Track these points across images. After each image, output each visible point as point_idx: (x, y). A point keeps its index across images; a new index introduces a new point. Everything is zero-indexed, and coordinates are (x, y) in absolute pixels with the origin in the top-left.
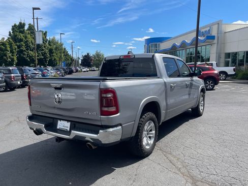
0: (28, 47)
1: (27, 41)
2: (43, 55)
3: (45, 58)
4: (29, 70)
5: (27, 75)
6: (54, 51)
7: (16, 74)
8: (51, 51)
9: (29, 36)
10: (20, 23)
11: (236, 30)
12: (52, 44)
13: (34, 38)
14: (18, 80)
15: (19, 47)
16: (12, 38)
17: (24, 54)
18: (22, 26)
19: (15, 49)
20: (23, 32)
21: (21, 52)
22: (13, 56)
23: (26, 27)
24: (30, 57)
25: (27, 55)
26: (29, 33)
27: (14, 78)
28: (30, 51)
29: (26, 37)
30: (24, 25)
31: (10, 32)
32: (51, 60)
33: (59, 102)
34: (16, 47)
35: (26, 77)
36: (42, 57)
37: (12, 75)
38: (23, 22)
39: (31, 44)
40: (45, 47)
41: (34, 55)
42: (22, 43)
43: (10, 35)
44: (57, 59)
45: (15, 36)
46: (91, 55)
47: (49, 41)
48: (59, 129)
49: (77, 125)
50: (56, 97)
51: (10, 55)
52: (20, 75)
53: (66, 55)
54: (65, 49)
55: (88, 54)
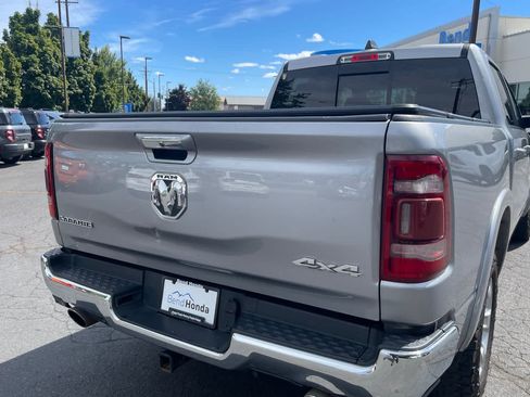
0: (46, 65)
1: (45, 52)
2: (81, 87)
3: (87, 93)
4: (51, 118)
5: (44, 130)
6: (106, 77)
7: (17, 125)
8: (99, 78)
9: (48, 41)
10: (28, 11)
11: (523, 33)
12: (100, 62)
13: (62, 47)
14: (22, 140)
15: (26, 66)
16: (10, 45)
17: (38, 83)
18: (32, 16)
19: (17, 70)
20: (34, 31)
21: (31, 77)
22: (11, 85)
23: (42, 22)
24: (51, 90)
25: (46, 84)
26: (48, 35)
27: (13, 135)
28: (52, 74)
29: (41, 44)
30: (37, 14)
31: (5, 33)
32: (98, 98)
33: (175, 210)
34: (20, 65)
35: (43, 133)
36: (80, 91)
37: (9, 127)
38: (34, 9)
39: (53, 60)
40: (85, 67)
41: (60, 84)
42: (33, 56)
43: (5, 38)
44: (114, 96)
45: (18, 40)
46: (188, 90)
47: (94, 55)
48: (167, 314)
49: (249, 306)
50: (162, 188)
51: (6, 83)
52: (28, 128)
53: (133, 88)
54: (130, 75)
55: (181, 87)
